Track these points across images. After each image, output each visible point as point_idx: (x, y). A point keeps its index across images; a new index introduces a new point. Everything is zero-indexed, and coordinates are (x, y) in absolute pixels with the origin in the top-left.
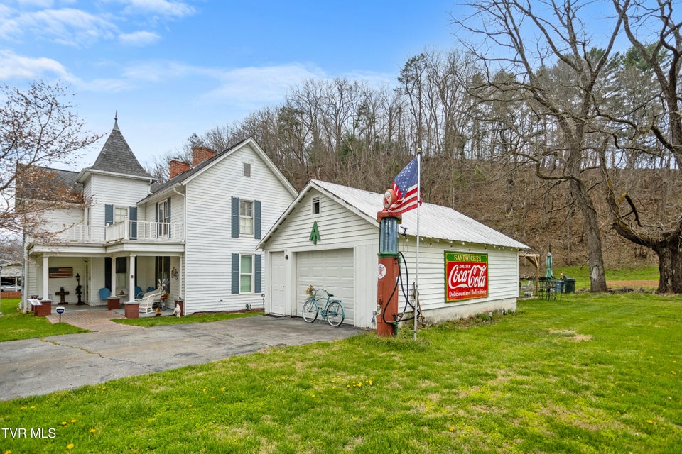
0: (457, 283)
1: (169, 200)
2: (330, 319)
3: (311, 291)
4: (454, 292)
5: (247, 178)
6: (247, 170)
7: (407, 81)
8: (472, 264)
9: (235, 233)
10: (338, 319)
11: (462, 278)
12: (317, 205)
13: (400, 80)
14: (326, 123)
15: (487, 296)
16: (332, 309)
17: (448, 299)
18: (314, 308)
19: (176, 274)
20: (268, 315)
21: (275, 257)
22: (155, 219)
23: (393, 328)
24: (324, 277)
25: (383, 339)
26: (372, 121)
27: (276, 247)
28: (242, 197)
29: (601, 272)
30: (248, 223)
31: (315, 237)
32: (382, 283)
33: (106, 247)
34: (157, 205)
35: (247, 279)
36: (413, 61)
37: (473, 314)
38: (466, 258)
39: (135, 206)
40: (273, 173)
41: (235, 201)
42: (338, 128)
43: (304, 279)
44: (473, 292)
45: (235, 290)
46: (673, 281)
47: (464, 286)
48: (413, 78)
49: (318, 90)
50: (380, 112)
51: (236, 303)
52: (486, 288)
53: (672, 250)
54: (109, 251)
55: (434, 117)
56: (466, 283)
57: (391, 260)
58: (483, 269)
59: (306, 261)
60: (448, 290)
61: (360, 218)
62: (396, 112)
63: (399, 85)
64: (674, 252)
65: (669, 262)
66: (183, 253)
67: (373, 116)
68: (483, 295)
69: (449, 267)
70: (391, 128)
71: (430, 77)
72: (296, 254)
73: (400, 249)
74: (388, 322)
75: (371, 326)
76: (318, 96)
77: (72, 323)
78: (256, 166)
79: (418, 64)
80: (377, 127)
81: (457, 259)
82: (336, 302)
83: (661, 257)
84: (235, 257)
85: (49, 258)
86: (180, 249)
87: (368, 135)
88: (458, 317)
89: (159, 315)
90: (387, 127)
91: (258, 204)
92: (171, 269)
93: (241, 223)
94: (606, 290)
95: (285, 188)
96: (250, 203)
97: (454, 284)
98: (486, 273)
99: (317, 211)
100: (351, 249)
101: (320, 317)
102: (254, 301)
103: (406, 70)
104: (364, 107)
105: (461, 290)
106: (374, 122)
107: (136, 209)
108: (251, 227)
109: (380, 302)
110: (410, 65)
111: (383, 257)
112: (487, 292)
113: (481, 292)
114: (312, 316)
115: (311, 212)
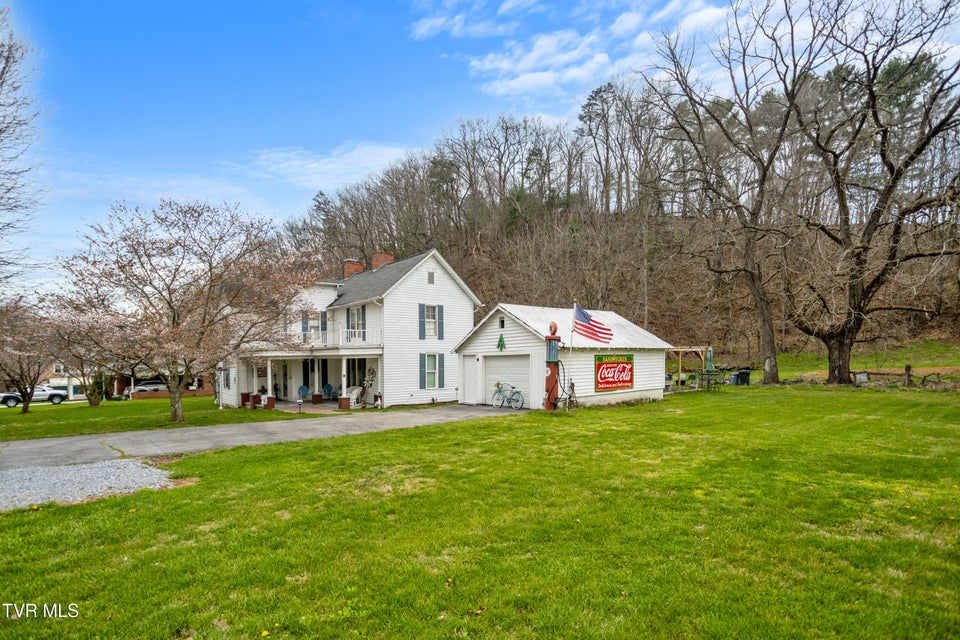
0: (605, 378)
1: (364, 307)
2: (513, 405)
3: (498, 384)
4: (602, 385)
5: (431, 285)
6: (431, 278)
7: (590, 119)
8: (618, 364)
9: (422, 336)
10: (519, 404)
11: (609, 374)
12: (502, 322)
13: (581, 118)
14: (487, 178)
15: (632, 387)
16: (514, 398)
17: (597, 389)
18: (501, 397)
19: (373, 373)
20: (462, 404)
21: (467, 359)
22: (346, 324)
23: (555, 406)
24: (508, 375)
25: (550, 412)
26: (546, 169)
27: (469, 351)
28: (427, 303)
29: (773, 363)
30: (432, 326)
31: (501, 345)
32: (548, 379)
33: (312, 351)
34: (348, 310)
35: (432, 376)
36: (598, 92)
37: (620, 401)
38: (613, 359)
39: (324, 310)
40: (453, 279)
41: (422, 307)
42: (503, 180)
43: (492, 376)
44: (619, 385)
45: (422, 386)
46: (839, 371)
47: (611, 380)
48: (598, 115)
49: (477, 132)
50: (556, 157)
51: (425, 397)
52: (631, 381)
53: (839, 341)
54: (316, 354)
55: (625, 166)
56: (613, 377)
57: (554, 365)
58: (628, 367)
59: (493, 363)
60: (597, 382)
61: (534, 335)
62: (575, 157)
63: (580, 124)
64: (841, 343)
65: (836, 353)
66: (381, 355)
67: (547, 164)
68: (628, 386)
69: (598, 367)
70: (570, 177)
71: (620, 113)
72: (485, 357)
73: (559, 359)
74: (552, 402)
75: (542, 407)
76: (477, 139)
77: (307, 412)
78: (439, 274)
79: (605, 97)
80: (552, 176)
81: (605, 360)
82: (518, 392)
83: (830, 348)
84: (422, 357)
85: (272, 362)
86: (379, 352)
87: (540, 189)
88: (606, 403)
89: (363, 408)
90: (565, 173)
91: (441, 308)
92: (367, 369)
93: (427, 326)
94: (778, 382)
95: (464, 291)
96: (434, 308)
97: (602, 379)
98: (631, 370)
99: (503, 326)
100: (528, 356)
101: (506, 404)
102: (441, 395)
103: (589, 105)
104: (535, 153)
105: (608, 383)
106: (550, 171)
107: (325, 313)
108: (435, 328)
109: (547, 391)
110: (593, 98)
111: (549, 364)
112: (632, 385)
113: (627, 384)
114: (500, 403)
115: (498, 326)
